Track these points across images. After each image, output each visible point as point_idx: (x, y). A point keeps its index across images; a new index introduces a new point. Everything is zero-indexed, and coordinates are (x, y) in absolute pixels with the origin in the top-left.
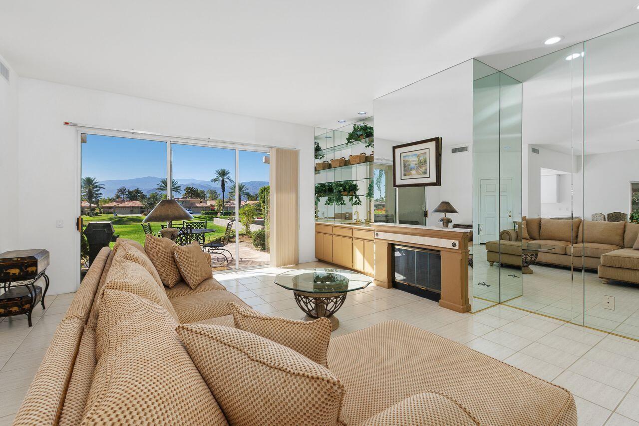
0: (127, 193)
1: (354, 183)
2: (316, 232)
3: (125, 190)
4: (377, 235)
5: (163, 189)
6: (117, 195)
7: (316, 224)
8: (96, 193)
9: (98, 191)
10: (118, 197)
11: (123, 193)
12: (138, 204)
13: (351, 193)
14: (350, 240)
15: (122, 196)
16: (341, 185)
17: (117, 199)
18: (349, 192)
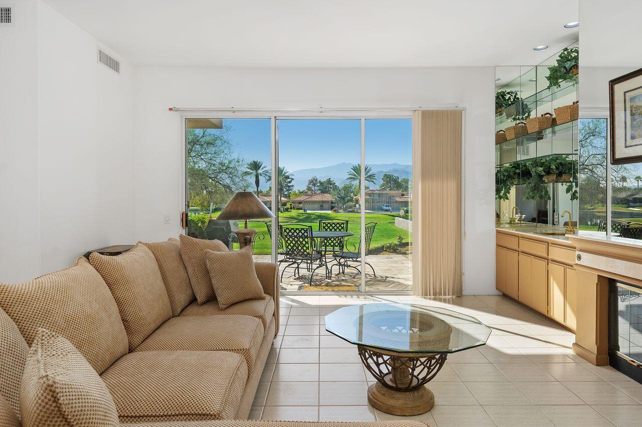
0: (318, 184)
1: (570, 158)
2: (498, 245)
3: (316, 180)
4: (579, 257)
5: (354, 179)
6: (308, 187)
7: (498, 232)
8: (289, 184)
9: (290, 182)
10: (309, 189)
11: (314, 185)
12: (328, 197)
13: (564, 177)
14: (544, 263)
15: (313, 189)
16: (542, 165)
17: (309, 192)
18: (560, 174)
